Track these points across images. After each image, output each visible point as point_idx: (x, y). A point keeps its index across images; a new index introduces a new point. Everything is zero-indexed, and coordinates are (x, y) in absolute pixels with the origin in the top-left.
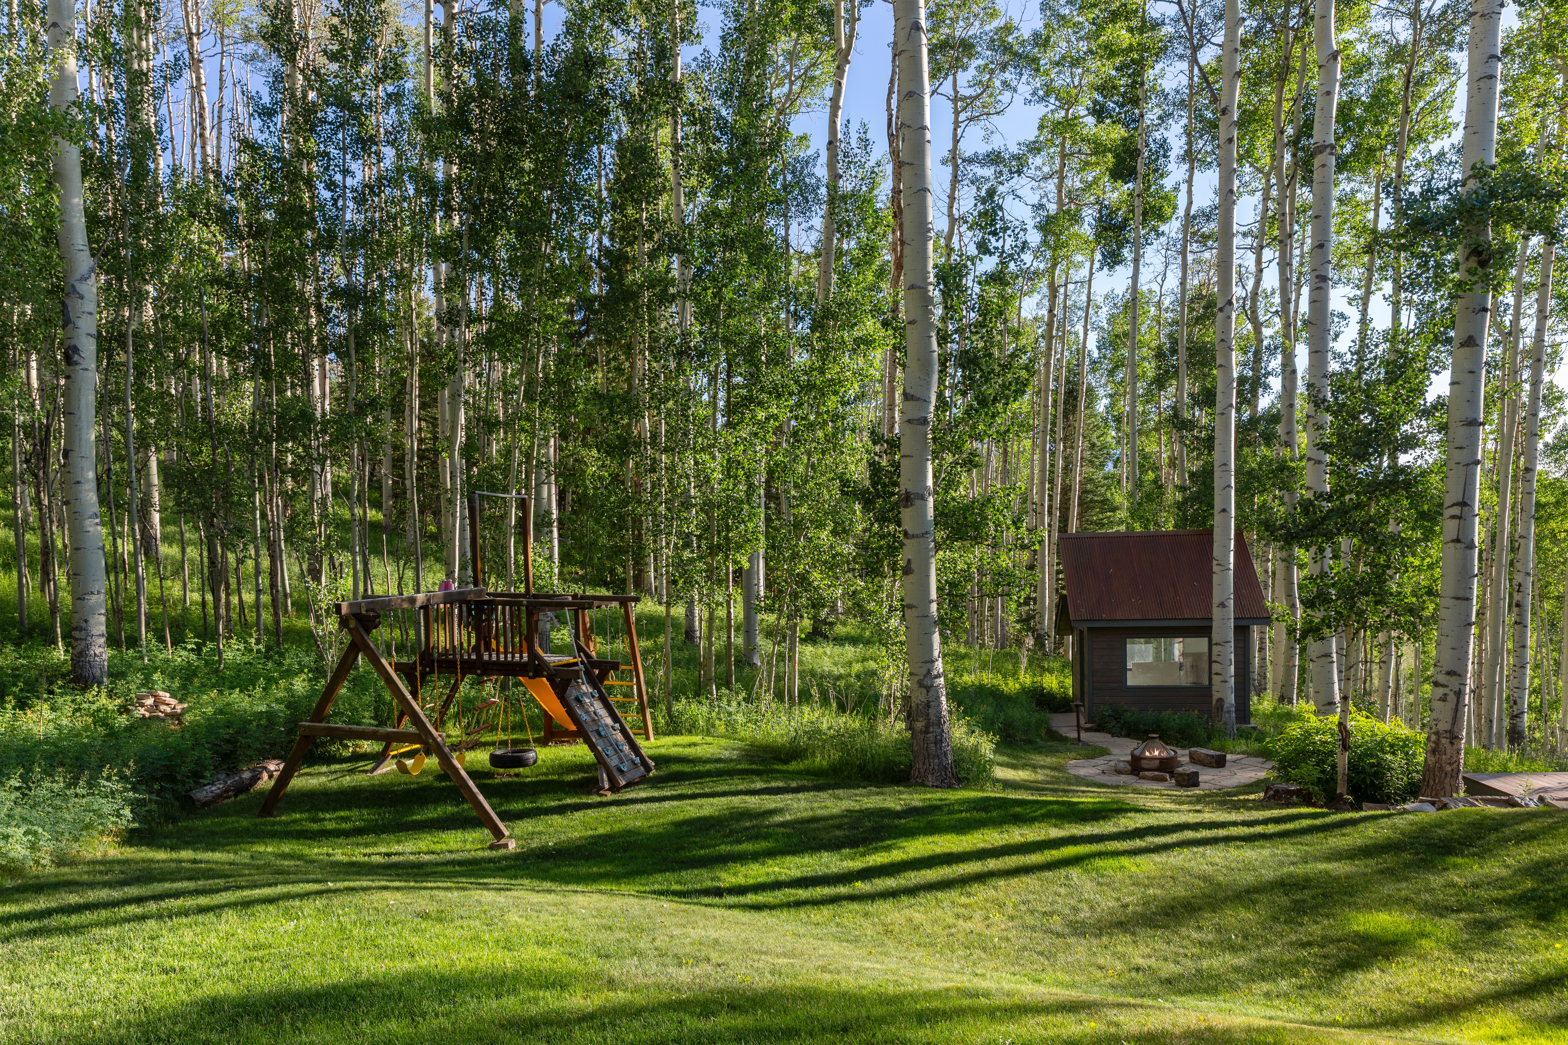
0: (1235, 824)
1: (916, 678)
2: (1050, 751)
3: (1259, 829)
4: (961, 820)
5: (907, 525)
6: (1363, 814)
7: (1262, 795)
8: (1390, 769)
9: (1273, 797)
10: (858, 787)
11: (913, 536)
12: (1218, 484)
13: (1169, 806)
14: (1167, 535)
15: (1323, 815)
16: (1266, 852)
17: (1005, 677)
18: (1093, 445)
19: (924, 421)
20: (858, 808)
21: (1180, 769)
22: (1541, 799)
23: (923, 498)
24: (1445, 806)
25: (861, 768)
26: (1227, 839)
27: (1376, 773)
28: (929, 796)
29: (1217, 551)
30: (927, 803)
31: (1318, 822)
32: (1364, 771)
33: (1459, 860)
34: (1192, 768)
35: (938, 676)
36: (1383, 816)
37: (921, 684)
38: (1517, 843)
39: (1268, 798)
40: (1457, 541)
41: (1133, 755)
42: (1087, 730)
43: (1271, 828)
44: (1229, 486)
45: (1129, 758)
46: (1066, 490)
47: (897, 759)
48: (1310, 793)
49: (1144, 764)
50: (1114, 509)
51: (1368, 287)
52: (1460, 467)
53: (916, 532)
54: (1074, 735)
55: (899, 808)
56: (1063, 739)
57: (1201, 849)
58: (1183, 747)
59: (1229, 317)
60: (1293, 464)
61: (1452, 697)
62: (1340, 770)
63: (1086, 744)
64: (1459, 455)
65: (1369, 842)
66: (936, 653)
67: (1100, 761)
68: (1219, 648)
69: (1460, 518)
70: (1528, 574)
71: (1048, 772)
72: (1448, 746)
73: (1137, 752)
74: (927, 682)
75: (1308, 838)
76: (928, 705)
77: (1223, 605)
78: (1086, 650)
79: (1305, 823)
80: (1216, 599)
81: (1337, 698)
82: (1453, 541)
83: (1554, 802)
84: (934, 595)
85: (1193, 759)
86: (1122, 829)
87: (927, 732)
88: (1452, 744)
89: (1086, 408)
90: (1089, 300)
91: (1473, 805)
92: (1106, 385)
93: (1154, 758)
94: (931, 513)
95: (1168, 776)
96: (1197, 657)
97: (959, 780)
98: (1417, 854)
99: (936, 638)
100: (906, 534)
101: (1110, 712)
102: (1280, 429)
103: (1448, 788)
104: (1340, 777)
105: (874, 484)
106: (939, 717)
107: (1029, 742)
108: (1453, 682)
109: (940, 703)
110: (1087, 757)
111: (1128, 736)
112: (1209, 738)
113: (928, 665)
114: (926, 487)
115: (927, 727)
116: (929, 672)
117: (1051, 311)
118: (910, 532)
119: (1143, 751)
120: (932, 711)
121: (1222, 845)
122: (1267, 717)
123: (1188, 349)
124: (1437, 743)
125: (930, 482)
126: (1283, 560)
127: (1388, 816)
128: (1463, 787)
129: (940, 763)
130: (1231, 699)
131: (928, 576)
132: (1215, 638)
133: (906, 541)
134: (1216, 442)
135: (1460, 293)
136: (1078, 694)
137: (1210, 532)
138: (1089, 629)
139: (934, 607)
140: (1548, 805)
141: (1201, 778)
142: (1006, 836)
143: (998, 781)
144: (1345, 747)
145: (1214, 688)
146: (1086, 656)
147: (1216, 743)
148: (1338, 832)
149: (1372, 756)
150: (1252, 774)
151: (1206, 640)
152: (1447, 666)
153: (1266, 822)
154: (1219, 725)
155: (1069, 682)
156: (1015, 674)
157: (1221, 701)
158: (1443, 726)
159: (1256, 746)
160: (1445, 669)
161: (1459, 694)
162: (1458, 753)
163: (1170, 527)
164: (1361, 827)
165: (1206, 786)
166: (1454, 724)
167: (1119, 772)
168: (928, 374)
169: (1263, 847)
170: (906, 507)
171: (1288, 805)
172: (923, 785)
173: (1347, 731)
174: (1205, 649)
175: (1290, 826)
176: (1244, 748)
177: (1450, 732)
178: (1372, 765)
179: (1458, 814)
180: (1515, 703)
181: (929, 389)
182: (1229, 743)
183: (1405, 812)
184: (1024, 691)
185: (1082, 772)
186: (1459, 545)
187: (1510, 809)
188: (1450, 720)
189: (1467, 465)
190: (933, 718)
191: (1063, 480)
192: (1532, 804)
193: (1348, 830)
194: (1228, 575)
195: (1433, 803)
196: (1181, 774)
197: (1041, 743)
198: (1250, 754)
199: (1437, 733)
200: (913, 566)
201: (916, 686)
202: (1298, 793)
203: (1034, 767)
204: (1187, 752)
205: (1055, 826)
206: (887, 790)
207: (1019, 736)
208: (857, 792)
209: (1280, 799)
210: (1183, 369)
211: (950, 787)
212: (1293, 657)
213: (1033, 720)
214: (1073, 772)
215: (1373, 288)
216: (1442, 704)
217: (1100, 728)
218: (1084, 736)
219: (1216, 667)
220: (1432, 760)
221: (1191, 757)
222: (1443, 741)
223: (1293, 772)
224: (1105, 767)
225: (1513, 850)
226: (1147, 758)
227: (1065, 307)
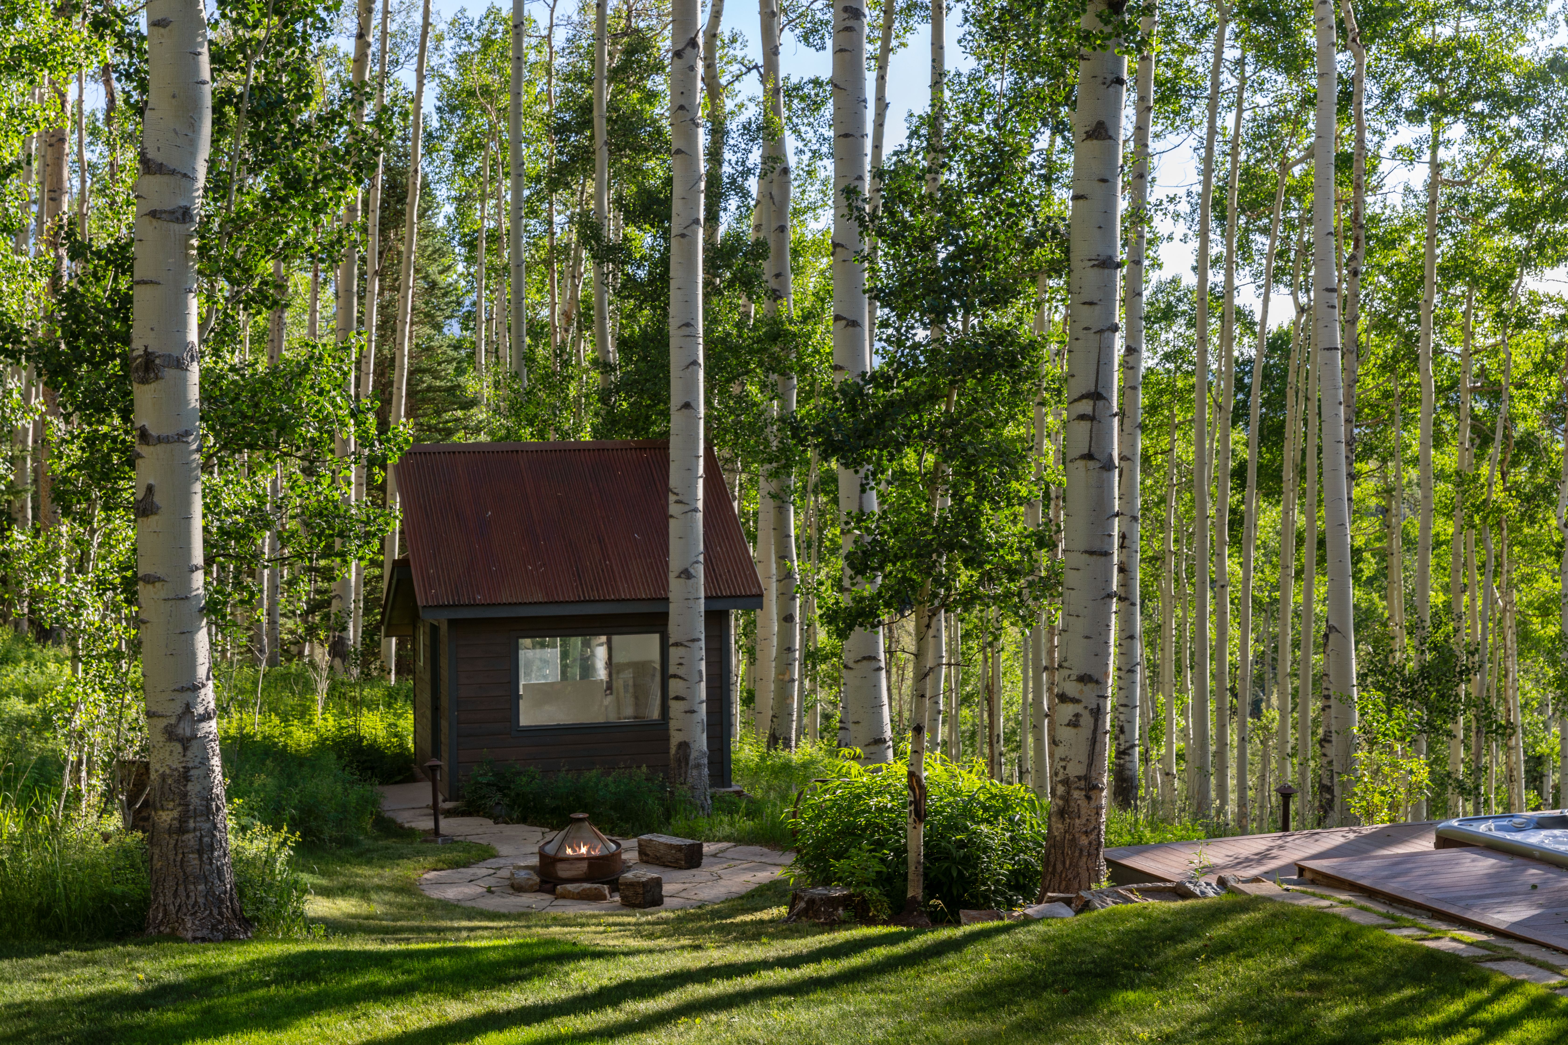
0: (766, 965)
1: (162, 723)
2: (392, 857)
3: (808, 971)
4: (270, 1001)
5: (143, 417)
6: (965, 929)
7: (784, 910)
8: (986, 849)
9: (805, 912)
10: (41, 952)
11: (159, 440)
12: (676, 359)
13: (634, 943)
14: (582, 449)
15: (905, 937)
16: (830, 1011)
17: (285, 720)
18: (433, 285)
19: (185, 215)
20: (48, 996)
21: (629, 875)
22: (1222, 882)
23: (180, 366)
24: (1086, 906)
25: (43, 912)
26: (763, 994)
27: (966, 858)
28: (192, 960)
29: (675, 480)
30: (192, 974)
31: (899, 949)
32: (947, 856)
33: (1131, 996)
34: (647, 873)
35: (206, 717)
36: (998, 931)
37: (171, 734)
38: (1208, 960)
39: (795, 916)
40: (1089, 456)
41: (542, 855)
42: (449, 813)
43: (828, 968)
44: (695, 363)
45: (535, 861)
46: (386, 366)
47: (119, 889)
48: (864, 901)
49: (563, 871)
50: (469, 404)
51: (886, 40)
52: (1090, 334)
53: (165, 432)
54: (427, 824)
55: (135, 988)
56: (406, 834)
57: (723, 1016)
58: (624, 835)
59: (692, 68)
60: (793, 328)
61: (1087, 720)
62: (911, 856)
63: (450, 841)
64: (1088, 315)
65: (988, 978)
66: (202, 671)
67: (479, 870)
68: (680, 651)
69: (1091, 418)
70: (1135, 519)
71: (389, 897)
72: (1083, 803)
73: (550, 850)
74: (184, 730)
75: (890, 980)
76: (185, 776)
77: (686, 574)
78: (444, 663)
79: (881, 952)
80: (675, 564)
81: (888, 733)
82: (1084, 457)
83: (1241, 886)
84: (198, 558)
85: (647, 856)
86: (576, 992)
87: (182, 830)
88: (1088, 798)
89: (421, 216)
90: (426, 24)
91: (1127, 900)
92: (450, 180)
93: (580, 859)
94: (194, 394)
95: (606, 889)
96: (640, 668)
97: (247, 923)
98: (1065, 991)
99: (202, 639)
100: (144, 436)
101: (490, 777)
102: (767, 267)
103: (1084, 875)
104: (912, 868)
105: (72, 336)
106: (208, 798)
107: (346, 842)
108: (1088, 692)
109: (210, 770)
110: (456, 865)
111: (523, 820)
112: (668, 814)
113: (187, 696)
114: (185, 345)
115: (183, 819)
116: (188, 708)
117: (361, 36)
118: (153, 432)
119: (561, 847)
120: (193, 788)
121: (757, 1006)
122: (756, 773)
123: (609, 120)
124: (1066, 798)
125: (193, 336)
126: (773, 497)
127: (1007, 929)
128: (1105, 871)
129: (209, 892)
130: (701, 742)
131: (187, 518)
132: (675, 633)
133: (143, 450)
134: (673, 284)
135: (1086, 50)
136: (428, 746)
137: (661, 445)
138: (452, 623)
139: (198, 579)
140: (1233, 891)
141: (667, 889)
142: (363, 1023)
143: (314, 920)
144: (920, 815)
145: (673, 725)
146: (444, 673)
147: (679, 822)
148: (934, 964)
149: (957, 829)
150: (748, 877)
151: (656, 638)
152: (1079, 666)
153: (815, 956)
154: (682, 791)
155: (407, 723)
156: (303, 713)
157: (684, 746)
158: (1075, 770)
159: (747, 824)
160: (1075, 673)
161: (1097, 713)
162: (1098, 814)
163: (586, 436)
164: (969, 951)
165: (675, 902)
166: (1090, 765)
167: (517, 888)
168: (194, 125)
169: (823, 1002)
170: (144, 381)
171: (832, 925)
172: (174, 937)
173: (922, 787)
174: (654, 654)
175: (856, 961)
176: (727, 830)
177: (1086, 778)
178: (961, 844)
179: (1110, 918)
180: (1122, 731)
181: (193, 154)
182: (703, 823)
183: (1027, 921)
184: (323, 746)
185: (451, 894)
186: (1091, 464)
187: (1179, 904)
188: (1084, 759)
189: (1101, 332)
190: (195, 801)
191: (379, 349)
192: (1210, 893)
193: (951, 959)
194: (693, 521)
195: (1068, 902)
196: (632, 885)
197: (367, 843)
198: (739, 840)
199: (1066, 782)
200: (157, 499)
201: (161, 738)
202: (845, 901)
203: (364, 892)
204: (633, 842)
205: (456, 996)
206: (100, 953)
207: (329, 831)
208: (41, 962)
209: (817, 915)
210: (602, 156)
211: (229, 938)
212: (790, 664)
213: (353, 798)
214: (436, 894)
215: (894, 43)
216: (1071, 731)
217: (471, 809)
218: (447, 825)
219: (675, 687)
220: (1059, 827)
221: (642, 852)
222: (1076, 794)
223: (838, 865)
224: (491, 881)
225: (1204, 971)
226: (568, 859)
227: (384, 32)
